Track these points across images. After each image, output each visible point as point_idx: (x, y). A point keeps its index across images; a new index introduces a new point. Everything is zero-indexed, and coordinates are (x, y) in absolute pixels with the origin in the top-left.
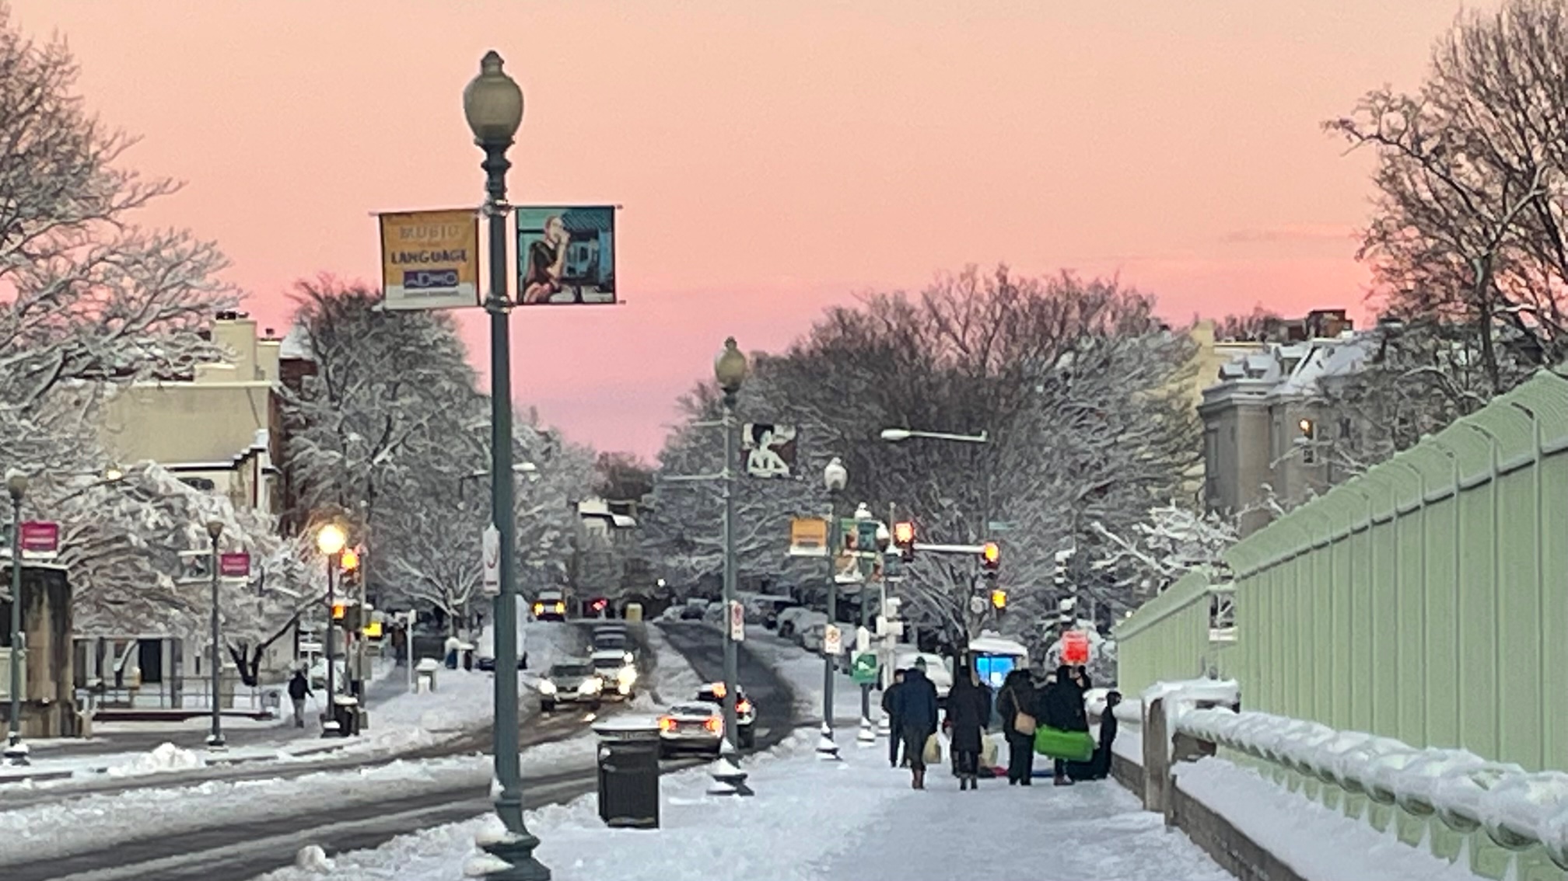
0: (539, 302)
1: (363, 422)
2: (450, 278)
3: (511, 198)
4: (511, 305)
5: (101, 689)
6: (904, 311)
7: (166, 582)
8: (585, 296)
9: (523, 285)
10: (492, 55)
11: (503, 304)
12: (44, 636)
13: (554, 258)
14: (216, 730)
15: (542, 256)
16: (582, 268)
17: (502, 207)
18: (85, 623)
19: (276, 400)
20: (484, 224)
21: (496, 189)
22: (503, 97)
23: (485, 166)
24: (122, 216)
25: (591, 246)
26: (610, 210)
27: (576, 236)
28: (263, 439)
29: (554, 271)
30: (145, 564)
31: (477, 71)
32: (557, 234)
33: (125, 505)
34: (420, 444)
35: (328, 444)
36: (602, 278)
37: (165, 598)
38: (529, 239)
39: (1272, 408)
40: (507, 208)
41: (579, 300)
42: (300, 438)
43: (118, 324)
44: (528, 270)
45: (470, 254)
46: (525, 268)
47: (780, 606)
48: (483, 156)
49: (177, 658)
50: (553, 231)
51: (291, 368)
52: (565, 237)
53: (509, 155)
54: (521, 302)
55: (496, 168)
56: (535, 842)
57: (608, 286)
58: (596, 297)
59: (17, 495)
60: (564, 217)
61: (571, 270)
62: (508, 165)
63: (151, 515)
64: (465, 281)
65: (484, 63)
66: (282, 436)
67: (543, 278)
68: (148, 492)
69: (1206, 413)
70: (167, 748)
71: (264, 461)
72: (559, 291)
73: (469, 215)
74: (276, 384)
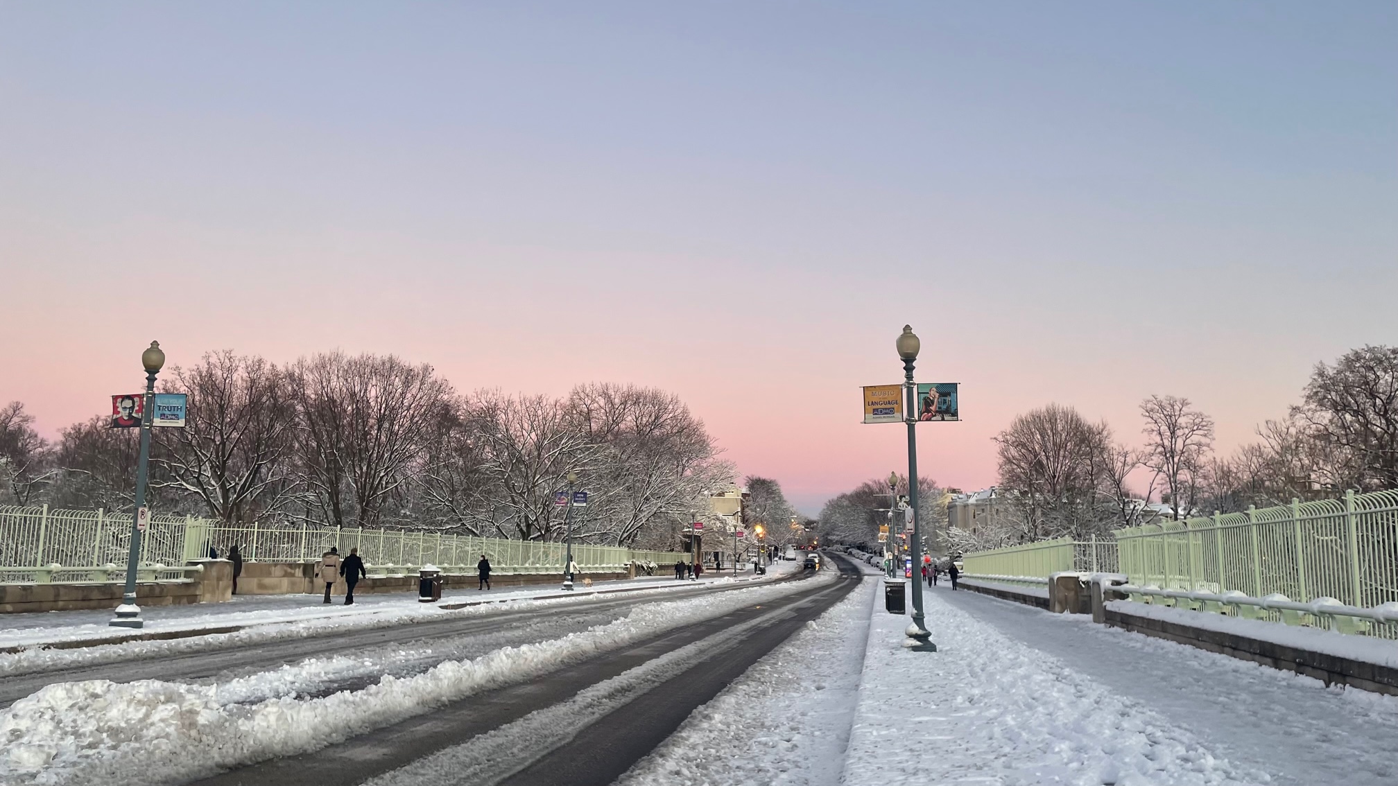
0: (927, 420)
1: (760, 506)
2: (892, 411)
3: (916, 380)
4: (916, 421)
5: (706, 562)
6: (880, 483)
7: (722, 539)
8: (946, 418)
9: (920, 414)
10: (907, 326)
11: (913, 421)
12: (695, 550)
13: (933, 404)
14: (735, 573)
15: (928, 403)
16: (944, 407)
17: (912, 384)
18: (704, 548)
19: (742, 501)
20: (905, 391)
21: (909, 377)
22: (912, 342)
23: (904, 368)
24: (714, 456)
25: (948, 398)
26: (955, 385)
27: (943, 395)
28: (739, 509)
29: (933, 408)
30: (717, 535)
31: (902, 332)
32: (934, 394)
33: (713, 522)
34: (772, 511)
35: (752, 510)
36: (952, 411)
37: (720, 542)
38: (922, 396)
39: (966, 506)
40: (915, 384)
41: (943, 420)
42: (746, 510)
43: (713, 481)
44: (923, 408)
45: (899, 401)
46: (921, 406)
47: (848, 548)
48: (904, 365)
49: (723, 556)
50: (932, 392)
51: (744, 495)
52: (937, 395)
53: (914, 364)
54: (920, 420)
55: (909, 369)
56: (929, 634)
57: (955, 414)
58: (950, 418)
59: (693, 516)
60: (937, 388)
61: (939, 408)
62: (914, 368)
63: (719, 524)
64: (898, 412)
65: (904, 329)
66: (743, 509)
67: (928, 411)
68: (718, 519)
69: (949, 508)
70: (727, 577)
71: (740, 514)
72: (935, 416)
73: (897, 388)
74: (740, 497)
